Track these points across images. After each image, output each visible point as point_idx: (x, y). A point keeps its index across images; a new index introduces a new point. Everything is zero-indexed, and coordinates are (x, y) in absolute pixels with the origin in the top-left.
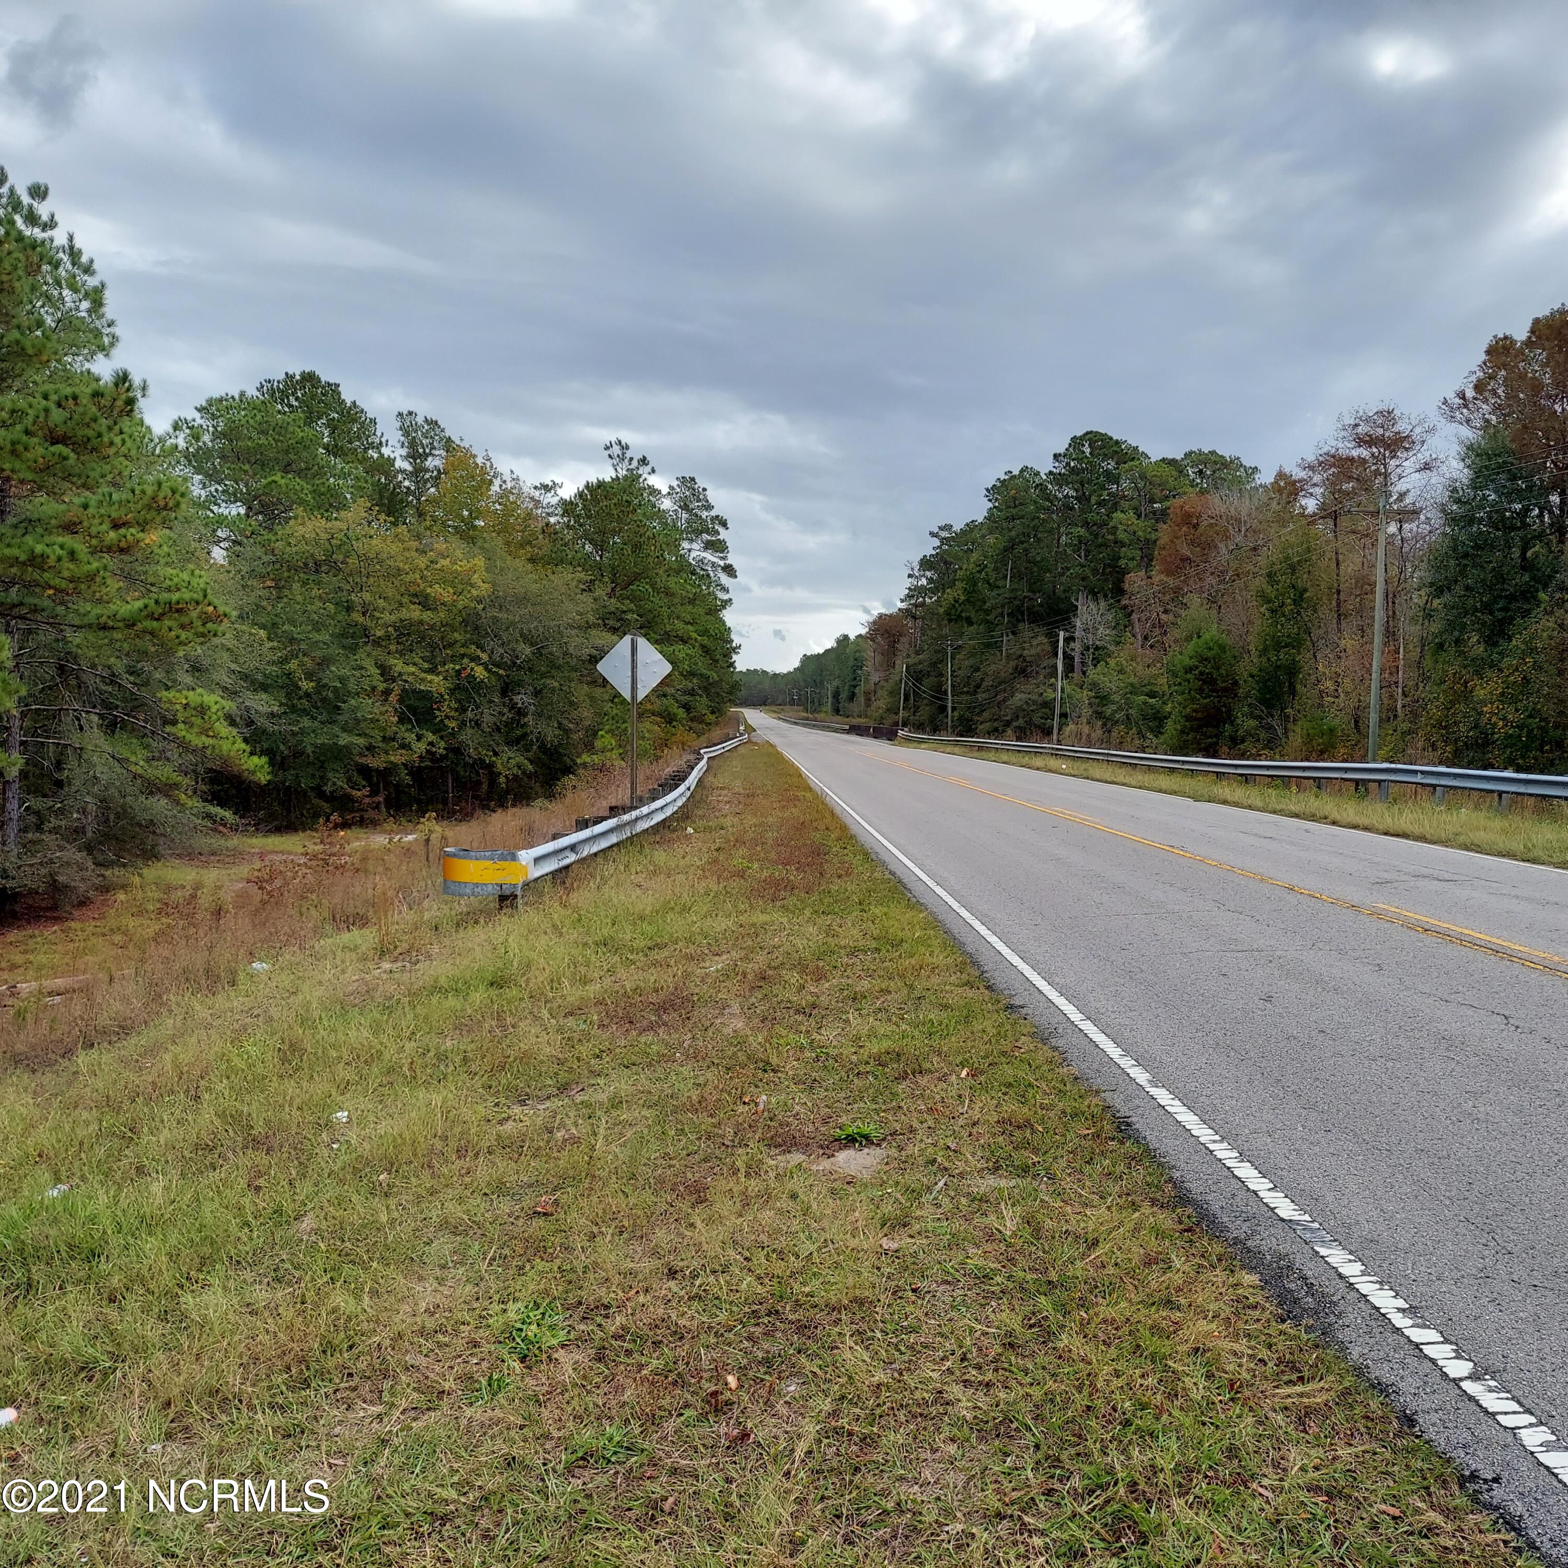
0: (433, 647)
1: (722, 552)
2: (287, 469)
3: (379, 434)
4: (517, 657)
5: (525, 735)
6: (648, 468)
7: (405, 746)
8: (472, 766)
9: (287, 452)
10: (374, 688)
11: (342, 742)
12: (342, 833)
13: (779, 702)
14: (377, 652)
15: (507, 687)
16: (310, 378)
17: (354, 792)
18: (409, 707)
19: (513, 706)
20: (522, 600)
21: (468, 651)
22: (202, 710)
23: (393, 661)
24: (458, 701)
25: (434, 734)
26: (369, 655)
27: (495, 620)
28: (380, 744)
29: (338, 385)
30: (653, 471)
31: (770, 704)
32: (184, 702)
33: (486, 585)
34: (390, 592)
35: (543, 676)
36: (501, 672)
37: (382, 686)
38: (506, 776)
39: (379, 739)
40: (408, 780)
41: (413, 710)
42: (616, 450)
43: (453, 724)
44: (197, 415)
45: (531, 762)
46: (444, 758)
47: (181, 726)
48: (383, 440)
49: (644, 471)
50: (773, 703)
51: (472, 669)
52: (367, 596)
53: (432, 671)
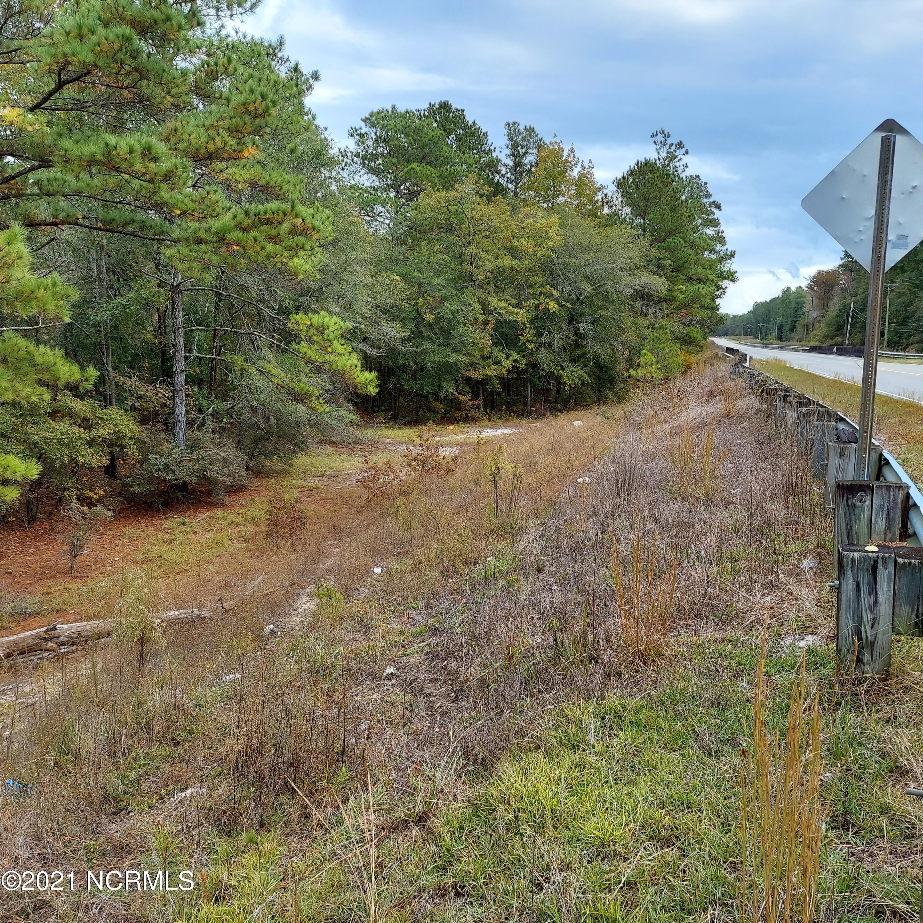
0: (519, 287)
1: (716, 226)
2: (422, 160)
3: (489, 143)
4: (581, 294)
5: (584, 354)
6: (683, 150)
7: (498, 363)
8: (545, 378)
9: (422, 148)
10: (476, 319)
11: (451, 360)
12: (452, 427)
13: (736, 333)
14: (480, 293)
15: (572, 318)
16: (445, 106)
17: (461, 397)
18: (502, 334)
19: (577, 333)
20: (585, 249)
21: (544, 290)
22: (321, 330)
23: (490, 299)
24: (536, 328)
25: (518, 354)
26: (474, 295)
27: (565, 264)
28: (480, 362)
29: (463, 111)
30: (687, 152)
31: (731, 335)
32: (308, 323)
33: (559, 238)
34: (490, 246)
35: (600, 308)
36: (568, 305)
37: (482, 318)
38: (570, 385)
39: (478, 357)
40: (499, 388)
41: (505, 336)
42: (660, 138)
43: (532, 346)
44: (363, 124)
45: (589, 376)
46: (524, 371)
47: (304, 344)
48: (492, 148)
49: (680, 153)
50: (732, 334)
51: (547, 303)
52: (474, 250)
53: (518, 305)
